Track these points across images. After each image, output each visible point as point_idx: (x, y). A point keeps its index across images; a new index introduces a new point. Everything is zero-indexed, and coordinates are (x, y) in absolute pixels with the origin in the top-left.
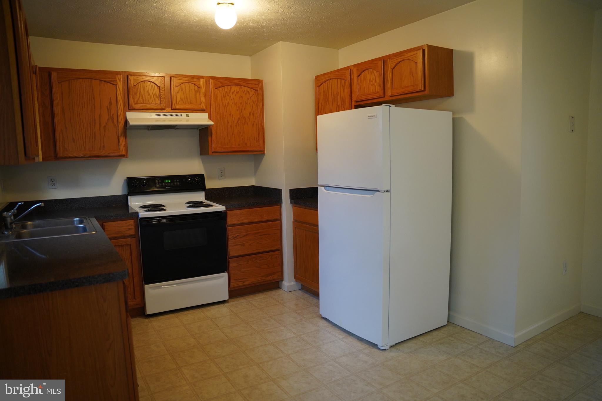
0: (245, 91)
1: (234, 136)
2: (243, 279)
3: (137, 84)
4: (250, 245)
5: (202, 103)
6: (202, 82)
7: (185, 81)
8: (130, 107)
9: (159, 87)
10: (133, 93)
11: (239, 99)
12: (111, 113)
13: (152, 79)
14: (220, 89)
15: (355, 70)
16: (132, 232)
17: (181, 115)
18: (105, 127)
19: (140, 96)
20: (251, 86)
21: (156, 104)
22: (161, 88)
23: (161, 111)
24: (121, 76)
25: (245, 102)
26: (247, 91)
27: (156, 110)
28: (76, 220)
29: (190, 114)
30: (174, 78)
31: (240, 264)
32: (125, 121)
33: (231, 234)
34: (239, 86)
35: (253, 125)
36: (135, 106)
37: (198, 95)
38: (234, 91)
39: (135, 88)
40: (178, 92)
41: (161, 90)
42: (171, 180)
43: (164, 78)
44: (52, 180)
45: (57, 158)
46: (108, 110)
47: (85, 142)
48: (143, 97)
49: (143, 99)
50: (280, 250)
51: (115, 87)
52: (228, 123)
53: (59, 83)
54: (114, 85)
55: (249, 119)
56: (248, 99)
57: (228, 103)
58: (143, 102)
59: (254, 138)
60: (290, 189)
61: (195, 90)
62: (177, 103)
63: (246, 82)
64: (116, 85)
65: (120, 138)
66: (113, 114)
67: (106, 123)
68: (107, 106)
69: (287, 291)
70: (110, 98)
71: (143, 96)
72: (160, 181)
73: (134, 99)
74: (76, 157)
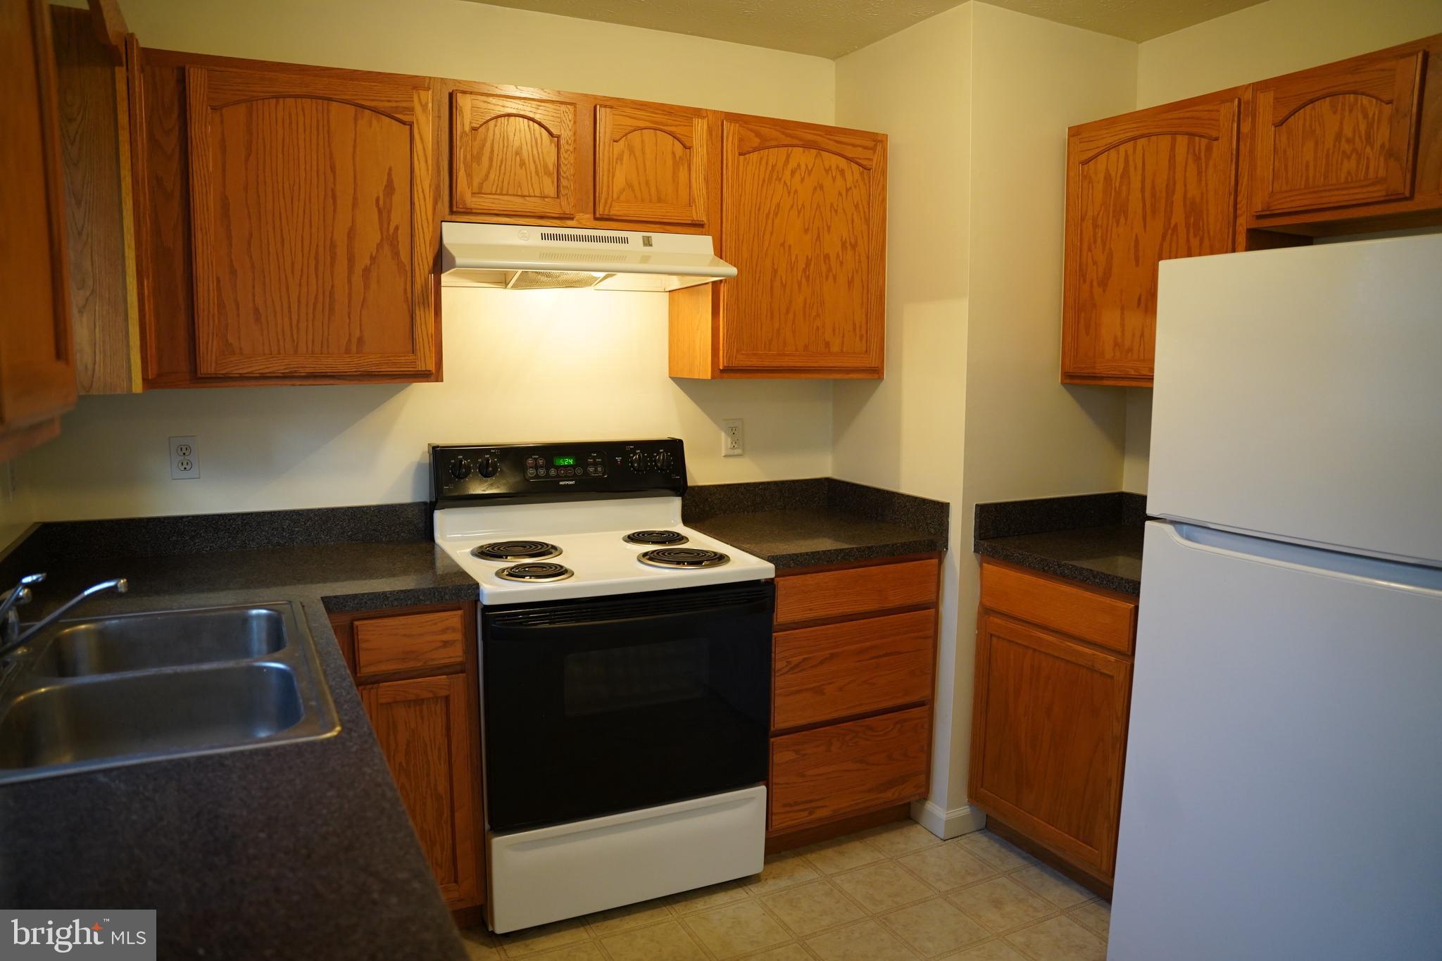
0: (830, 167)
1: (791, 316)
2: (811, 801)
3: (481, 125)
4: (841, 689)
5: (694, 200)
6: (700, 128)
7: (642, 124)
8: (454, 203)
9: (556, 139)
10: (469, 156)
11: (813, 194)
12: (389, 224)
13: (534, 110)
14: (754, 156)
15: (1265, 101)
16: (456, 654)
17: (625, 241)
18: (367, 271)
19: (490, 166)
20: (850, 152)
21: (543, 197)
22: (562, 142)
23: (558, 222)
24: (430, 92)
25: (832, 204)
26: (838, 167)
27: (541, 217)
28: (258, 616)
29: (656, 237)
30: (608, 110)
31: (804, 755)
32: (436, 251)
33: (784, 652)
34: (814, 152)
35: (850, 283)
36: (472, 202)
37: (683, 174)
38: (799, 165)
39: (475, 139)
40: (620, 158)
41: (562, 150)
42: (576, 460)
43: (575, 107)
44: (184, 451)
45: (197, 378)
46: (380, 212)
47: (298, 321)
48: (502, 171)
49: (501, 179)
50: (926, 704)
51: (408, 132)
52: (775, 271)
53: (214, 109)
54: (404, 123)
55: (842, 263)
56: (840, 194)
57: (778, 205)
58: (502, 189)
59: (854, 325)
60: (977, 505)
61: (673, 153)
62: (615, 197)
63: (836, 138)
64: (411, 125)
65: (417, 312)
66: (397, 228)
67: (373, 259)
68: (378, 200)
69: (942, 837)
70: (390, 169)
71: (503, 167)
72: (541, 462)
73: (469, 176)
74: (263, 377)
